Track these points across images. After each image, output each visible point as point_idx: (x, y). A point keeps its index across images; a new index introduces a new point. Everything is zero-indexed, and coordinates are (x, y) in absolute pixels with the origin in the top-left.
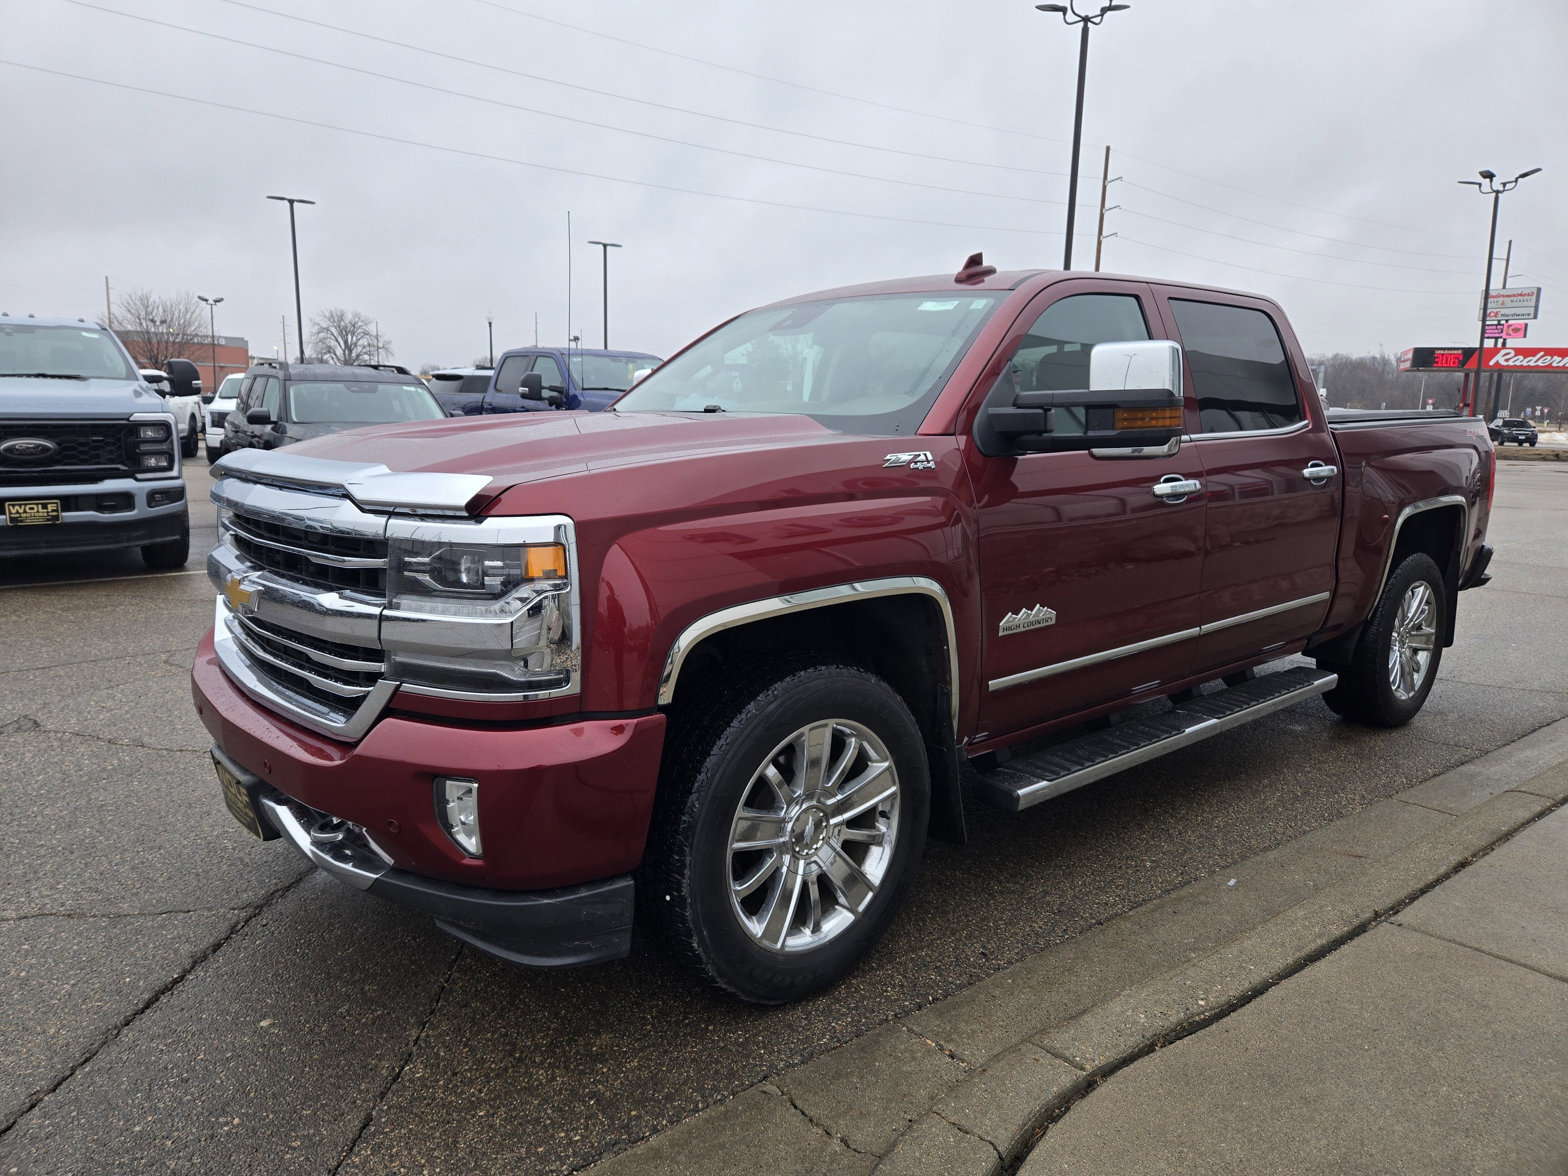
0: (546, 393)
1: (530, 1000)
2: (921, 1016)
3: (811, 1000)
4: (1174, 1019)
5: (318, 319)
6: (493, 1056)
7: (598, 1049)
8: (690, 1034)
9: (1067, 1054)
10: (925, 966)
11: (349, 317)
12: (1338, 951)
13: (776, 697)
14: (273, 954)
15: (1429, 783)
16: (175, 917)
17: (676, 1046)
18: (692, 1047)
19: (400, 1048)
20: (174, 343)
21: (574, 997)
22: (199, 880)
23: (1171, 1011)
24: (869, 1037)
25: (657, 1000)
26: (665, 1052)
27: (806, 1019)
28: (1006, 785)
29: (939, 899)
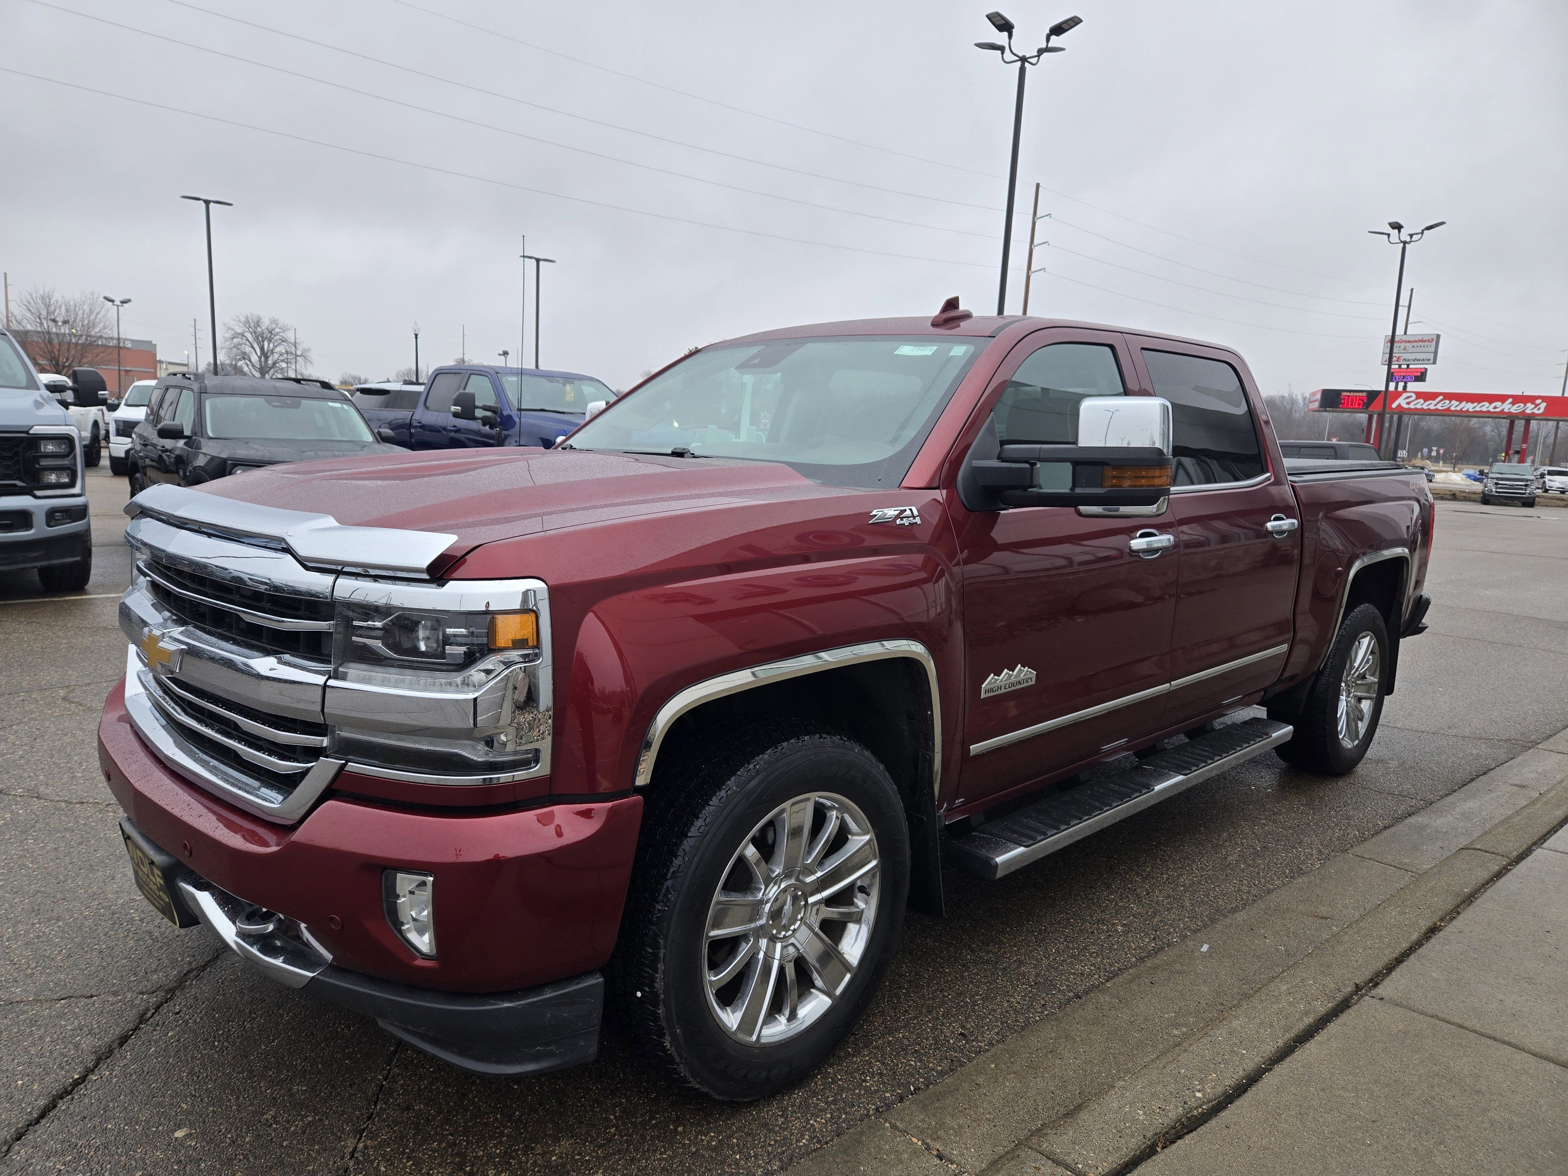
0: (479, 413)
1: (480, 1100)
2: (904, 1109)
3: (786, 1094)
4: (1173, 1115)
5: (232, 324)
6: (441, 1170)
7: (558, 1158)
8: (659, 1137)
9: (1069, 1160)
10: (903, 1050)
11: (265, 323)
12: (1325, 1031)
13: (758, 773)
14: (187, 1048)
15: (1381, 837)
16: (76, 1004)
17: (644, 1152)
18: (661, 1154)
19: (335, 1162)
20: (76, 344)
21: (529, 1095)
22: (102, 959)
23: (1169, 1106)
24: (851, 1137)
25: (620, 1097)
26: (633, 1160)
27: (782, 1116)
28: (983, 852)
29: (911, 971)
